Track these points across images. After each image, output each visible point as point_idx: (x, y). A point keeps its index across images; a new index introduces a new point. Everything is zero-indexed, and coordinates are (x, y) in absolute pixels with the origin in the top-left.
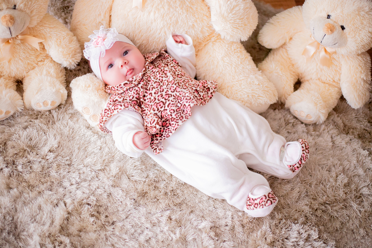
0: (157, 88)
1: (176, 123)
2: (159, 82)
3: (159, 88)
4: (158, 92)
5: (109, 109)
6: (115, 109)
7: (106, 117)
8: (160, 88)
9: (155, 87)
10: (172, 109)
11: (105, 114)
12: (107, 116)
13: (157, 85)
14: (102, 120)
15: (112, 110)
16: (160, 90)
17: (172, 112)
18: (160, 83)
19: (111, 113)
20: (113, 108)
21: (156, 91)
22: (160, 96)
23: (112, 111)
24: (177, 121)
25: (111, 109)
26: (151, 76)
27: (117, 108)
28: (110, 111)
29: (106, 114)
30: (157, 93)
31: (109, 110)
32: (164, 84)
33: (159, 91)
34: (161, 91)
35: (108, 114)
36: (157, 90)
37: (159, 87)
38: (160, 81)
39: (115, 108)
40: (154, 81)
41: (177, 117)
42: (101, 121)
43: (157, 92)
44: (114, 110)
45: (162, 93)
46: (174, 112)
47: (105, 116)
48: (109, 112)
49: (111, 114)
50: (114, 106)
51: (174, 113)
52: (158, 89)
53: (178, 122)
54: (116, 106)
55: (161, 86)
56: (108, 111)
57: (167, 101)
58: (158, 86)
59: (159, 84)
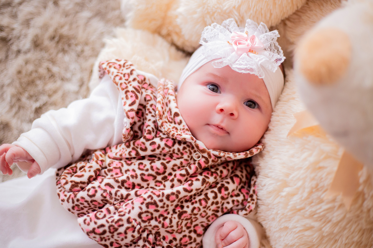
0: (152, 167)
1: (68, 196)
2: (164, 172)
3: (150, 172)
4: (142, 170)
5: (129, 82)
6: (127, 92)
7: (115, 74)
8: (149, 175)
9: (153, 164)
10: (96, 191)
11: (121, 73)
12: (117, 75)
13: (158, 169)
14: (113, 66)
15: (127, 87)
16: (146, 173)
17: (91, 193)
18: (162, 176)
19: (121, 84)
20: (130, 89)
21: (145, 165)
22: (133, 174)
23: (124, 86)
24: (70, 200)
25: (128, 85)
26: (182, 160)
27: (129, 96)
28: (125, 83)
29: (122, 76)
30: (139, 169)
31: (127, 82)
32: (157, 184)
33: (144, 172)
34: (144, 177)
35: (121, 79)
36: (145, 168)
37: (153, 173)
38: (166, 174)
39: (128, 94)
40: (167, 165)
41: (78, 200)
42: (110, 64)
43: (141, 167)
44: (125, 90)
45: (139, 177)
46: (91, 196)
47: (118, 72)
48: (123, 81)
49: (119, 84)
50: (134, 90)
51: (88, 195)
52: (147, 170)
53: (68, 201)
54: (133, 95)
55: (155, 178)
56: (127, 80)
57: (120, 184)
58: (156, 170)
59: (158, 174)
